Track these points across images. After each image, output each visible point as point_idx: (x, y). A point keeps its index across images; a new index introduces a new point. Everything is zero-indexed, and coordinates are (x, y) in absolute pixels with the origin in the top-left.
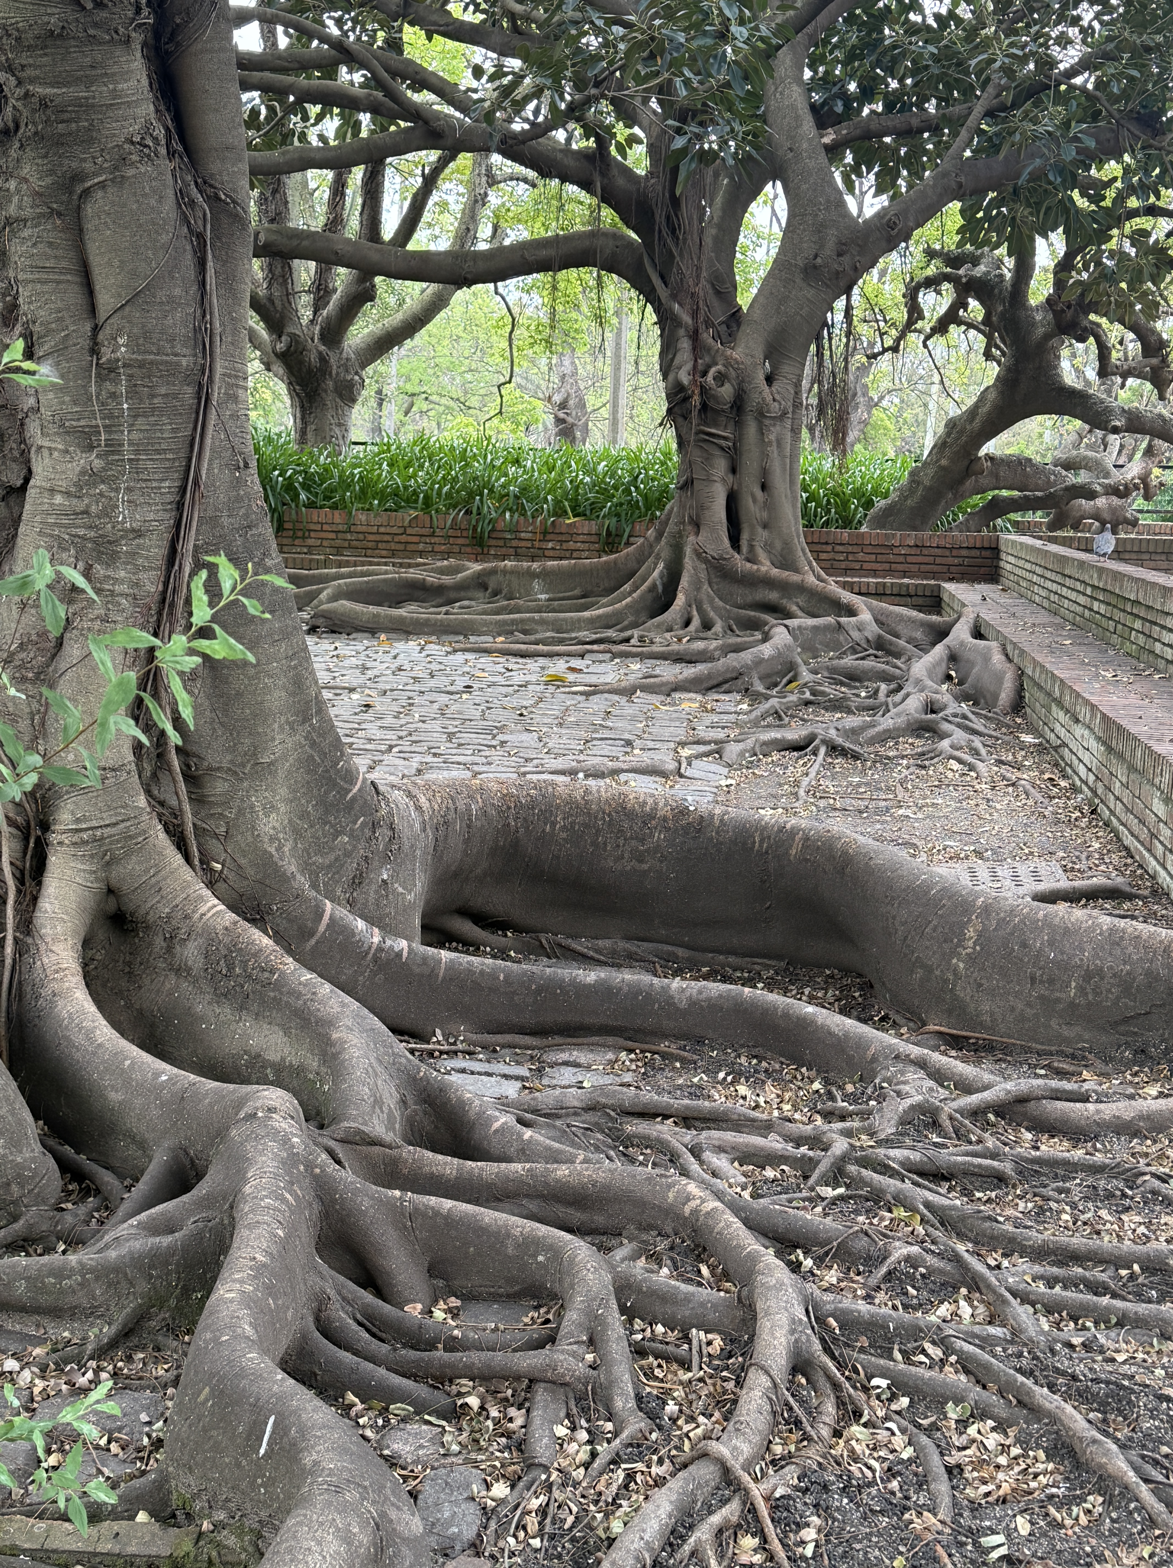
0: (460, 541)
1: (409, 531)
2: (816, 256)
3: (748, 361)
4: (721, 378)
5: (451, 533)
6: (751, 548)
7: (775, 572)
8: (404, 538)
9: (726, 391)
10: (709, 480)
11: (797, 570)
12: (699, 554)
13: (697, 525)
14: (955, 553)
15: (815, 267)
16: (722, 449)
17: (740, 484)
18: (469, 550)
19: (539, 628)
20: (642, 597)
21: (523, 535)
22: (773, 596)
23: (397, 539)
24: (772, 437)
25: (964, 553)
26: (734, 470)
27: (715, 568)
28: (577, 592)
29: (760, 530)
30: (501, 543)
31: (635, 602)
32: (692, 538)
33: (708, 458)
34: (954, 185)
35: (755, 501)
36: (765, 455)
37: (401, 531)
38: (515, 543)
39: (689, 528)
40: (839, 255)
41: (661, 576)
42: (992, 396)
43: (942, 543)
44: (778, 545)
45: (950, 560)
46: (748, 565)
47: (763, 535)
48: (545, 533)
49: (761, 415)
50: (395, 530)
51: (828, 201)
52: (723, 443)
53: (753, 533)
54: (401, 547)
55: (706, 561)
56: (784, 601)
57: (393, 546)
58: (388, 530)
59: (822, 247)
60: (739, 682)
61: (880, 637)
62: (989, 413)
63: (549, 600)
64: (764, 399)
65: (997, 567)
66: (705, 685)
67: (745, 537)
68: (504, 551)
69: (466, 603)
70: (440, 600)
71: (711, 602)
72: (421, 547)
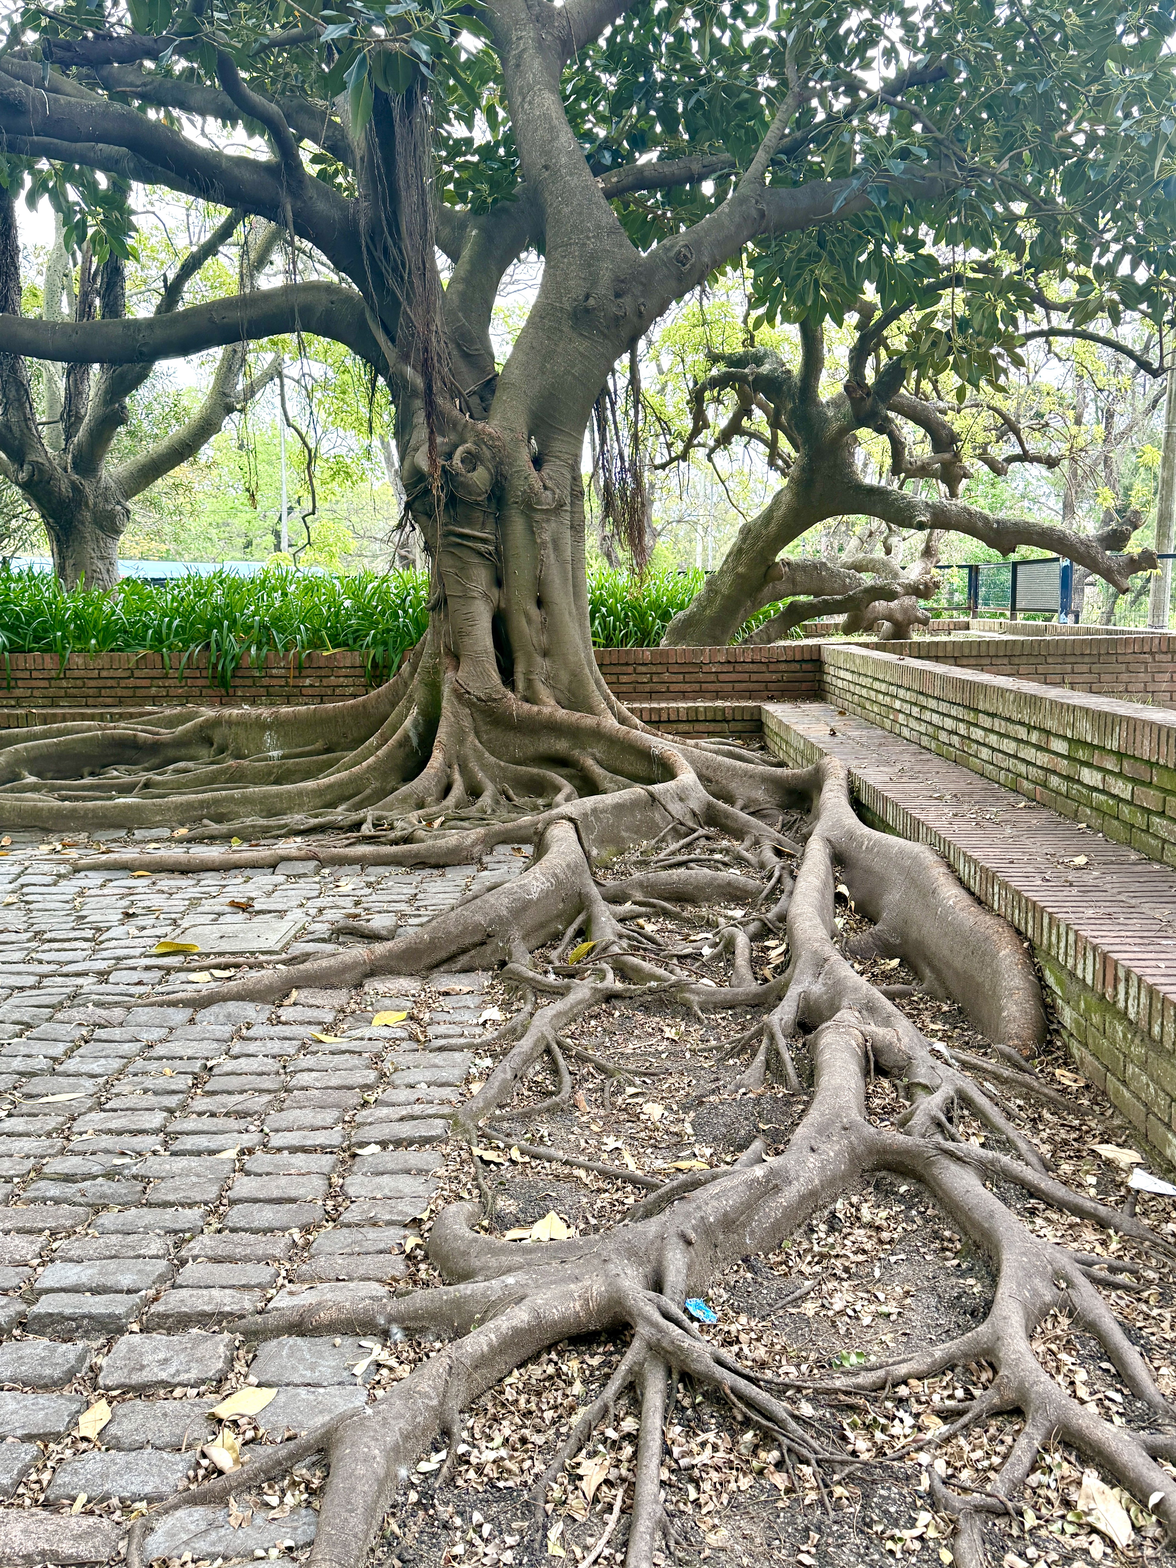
0: (200, 682)
1: (137, 673)
2: (587, 297)
3: (507, 436)
4: (472, 460)
5: (187, 673)
6: (529, 683)
7: (562, 714)
8: (131, 682)
9: (480, 477)
10: (466, 597)
11: (591, 710)
12: (461, 695)
13: (456, 657)
14: (772, 667)
15: (587, 311)
16: (480, 554)
17: (508, 600)
18: (210, 692)
20: (389, 755)
21: (274, 671)
22: (561, 746)
23: (123, 683)
24: (546, 537)
25: (783, 667)
26: (499, 583)
27: (483, 712)
28: (319, 745)
29: (539, 659)
30: (249, 682)
31: (380, 761)
32: (450, 674)
33: (463, 568)
34: (754, 213)
35: (529, 621)
36: (539, 562)
37: (127, 674)
38: (266, 681)
39: (446, 661)
40: (618, 295)
41: (416, 725)
42: (787, 498)
43: (757, 658)
44: (564, 677)
45: (767, 676)
46: (527, 706)
47: (542, 665)
48: (300, 668)
49: (529, 507)
50: (120, 673)
51: (598, 227)
52: (480, 546)
53: (530, 663)
54: (129, 693)
55: (470, 704)
56: (576, 753)
57: (119, 692)
58: (112, 673)
59: (594, 283)
60: (488, 949)
61: (710, 806)
62: (785, 516)
63: (284, 757)
64: (531, 488)
65: (821, 681)
66: (427, 961)
67: (520, 669)
68: (253, 691)
69: (181, 765)
71: (480, 758)
72: (153, 691)
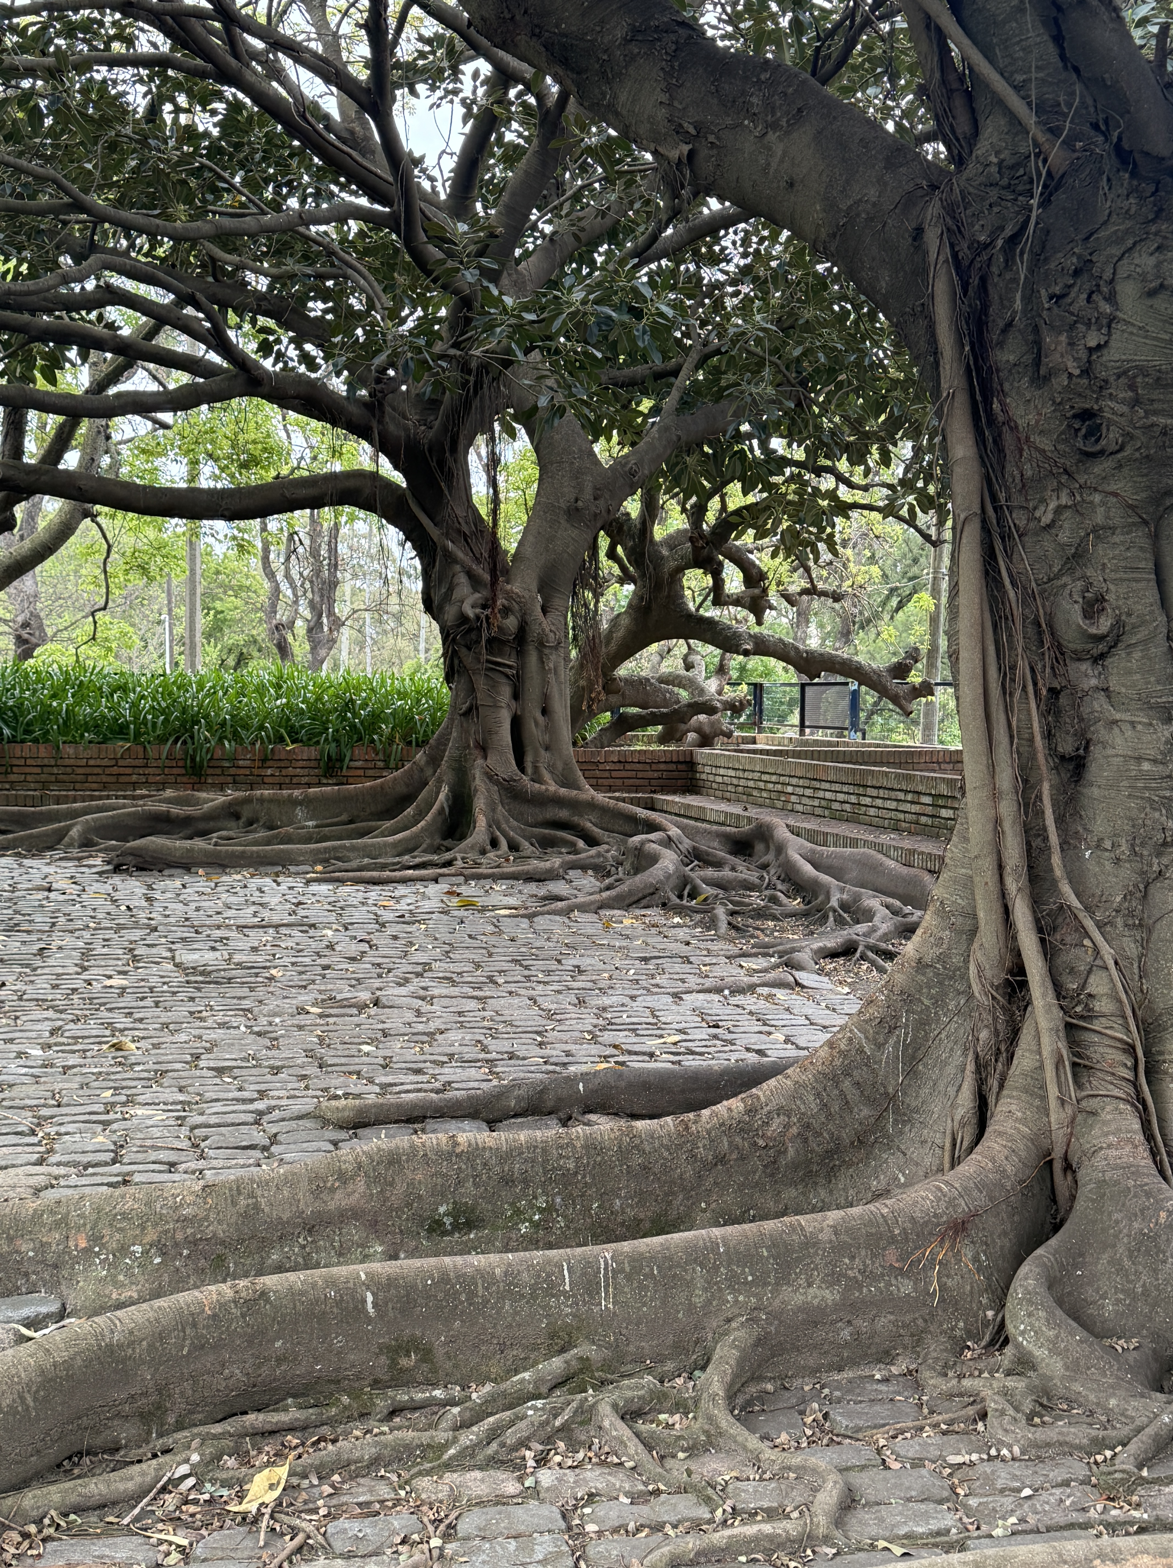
0: (176, 771)
1: (121, 763)
2: (577, 500)
3: (526, 594)
4: (506, 611)
5: (168, 763)
6: (536, 769)
7: (563, 791)
8: (115, 770)
9: (511, 623)
10: (496, 706)
11: (579, 788)
12: (490, 776)
13: (484, 749)
15: (577, 509)
16: (507, 676)
17: (523, 709)
18: (185, 779)
19: (351, 855)
21: (241, 763)
22: (563, 814)
23: (108, 770)
24: (551, 665)
25: (662, 767)
26: (516, 696)
27: (506, 789)
29: (543, 752)
30: (218, 771)
32: (480, 762)
33: (494, 686)
34: (675, 438)
35: (537, 724)
36: (545, 682)
37: (113, 762)
38: (233, 771)
39: (476, 752)
40: (595, 499)
41: (447, 800)
42: (625, 621)
44: (560, 765)
45: (650, 774)
46: (537, 785)
47: (545, 755)
48: (264, 760)
49: (541, 645)
50: (106, 762)
51: (580, 450)
52: (507, 670)
53: (536, 754)
54: (113, 779)
55: (497, 783)
56: (576, 819)
57: (105, 779)
58: (98, 762)
59: (581, 490)
62: (624, 638)
63: (317, 826)
64: (543, 630)
65: (693, 779)
66: (627, 902)
67: (529, 759)
68: (222, 779)
70: (188, 832)
71: (507, 822)
72: (134, 778)
